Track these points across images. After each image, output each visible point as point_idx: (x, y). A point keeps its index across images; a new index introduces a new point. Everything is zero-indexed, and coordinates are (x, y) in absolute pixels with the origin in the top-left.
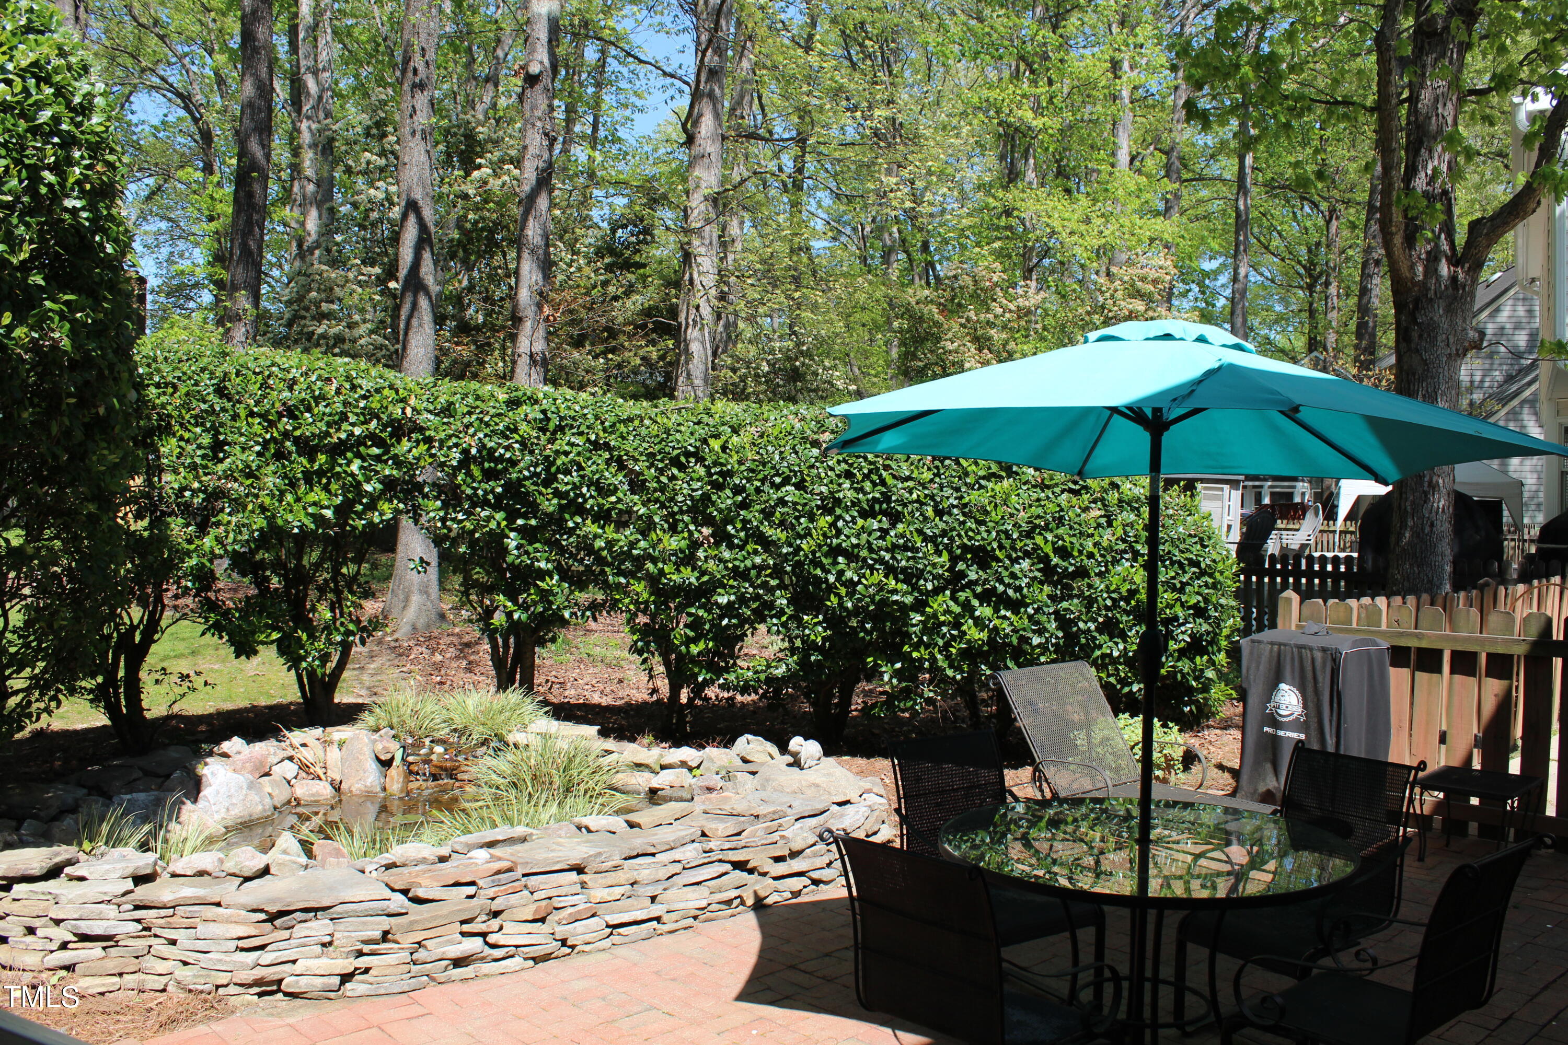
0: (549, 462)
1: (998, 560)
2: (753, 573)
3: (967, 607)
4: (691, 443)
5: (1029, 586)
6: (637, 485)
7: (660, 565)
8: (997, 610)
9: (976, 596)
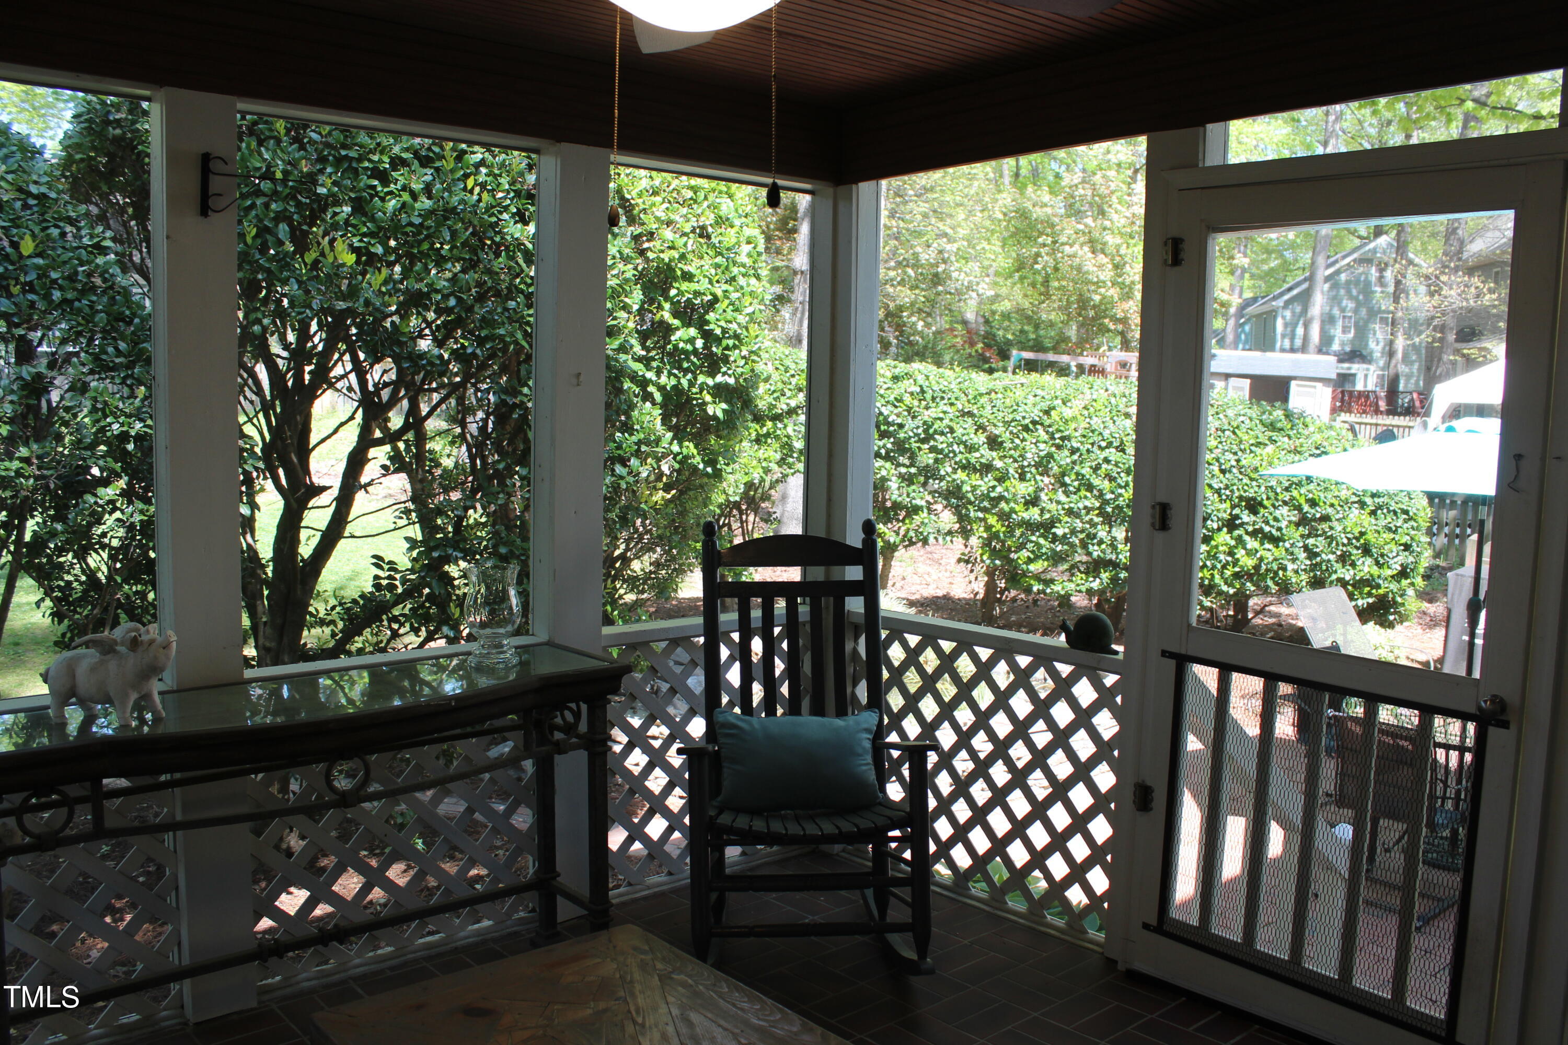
0: (927, 426)
1: (1265, 508)
2: (1083, 512)
3: (1239, 540)
4: (1036, 414)
5: (1287, 527)
6: (994, 443)
7: (1012, 505)
8: (1262, 544)
9: (1247, 533)
